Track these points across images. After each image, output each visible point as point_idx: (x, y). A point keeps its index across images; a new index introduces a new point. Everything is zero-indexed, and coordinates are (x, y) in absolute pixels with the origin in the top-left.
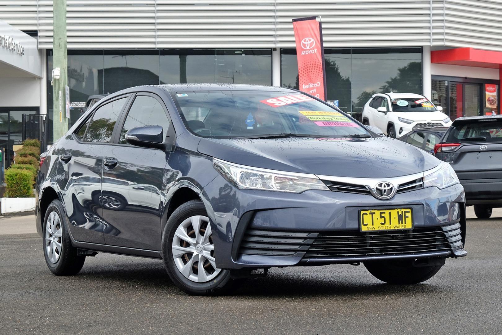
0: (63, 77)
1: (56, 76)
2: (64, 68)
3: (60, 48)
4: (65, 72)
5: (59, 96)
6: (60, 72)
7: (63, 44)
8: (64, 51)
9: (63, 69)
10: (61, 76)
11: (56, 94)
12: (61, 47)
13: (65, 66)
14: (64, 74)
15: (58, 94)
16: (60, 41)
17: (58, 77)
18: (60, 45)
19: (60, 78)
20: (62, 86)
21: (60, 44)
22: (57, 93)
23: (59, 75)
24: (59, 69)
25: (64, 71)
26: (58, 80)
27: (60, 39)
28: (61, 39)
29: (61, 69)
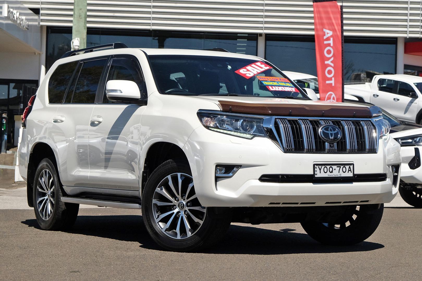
0: (82, 47)
1: (75, 46)
2: (83, 39)
3: (80, 19)
7: (83, 16)
8: (84, 21)
10: (80, 46)
12: (81, 17)
13: (84, 37)
14: (83, 44)
16: (81, 12)
18: (80, 16)
21: (81, 14)
23: (79, 44)
25: (84, 41)
27: (81, 9)
28: (82, 10)
29: (80, 40)
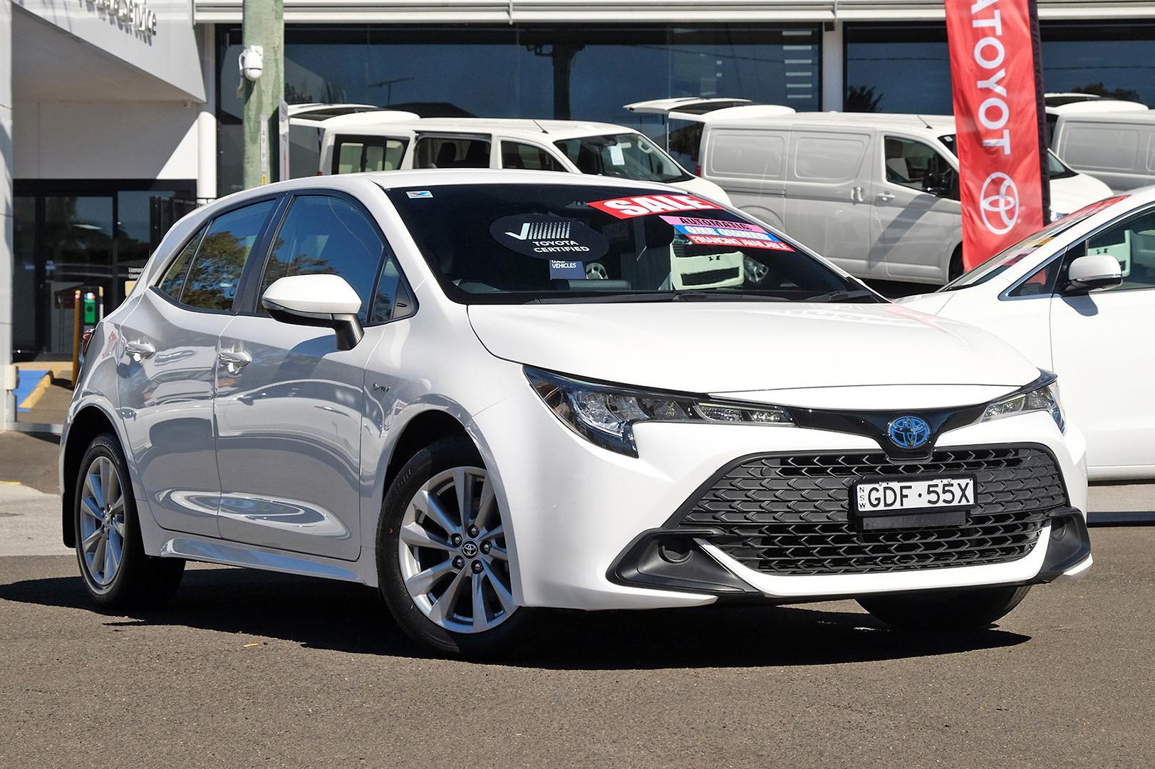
0: (272, 73)
1: (251, 68)
2: (274, 48)
4: (276, 60)
5: (258, 130)
6: (262, 57)
9: (272, 50)
10: (265, 70)
11: (252, 124)
13: (277, 43)
14: (274, 64)
15: (258, 123)
17: (254, 74)
19: (262, 75)
20: (268, 99)
22: (255, 121)
24: (261, 49)
25: (276, 55)
26: (258, 80)
29: (265, 51)
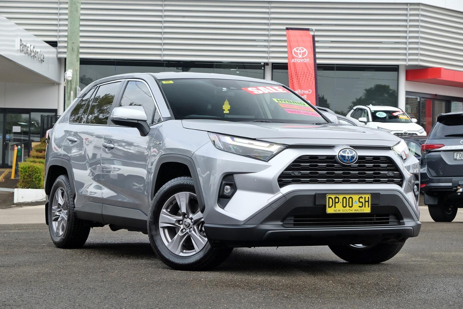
0: (75, 78)
1: (68, 77)
4: (77, 74)
5: (70, 96)
6: (72, 73)
7: (75, 48)
8: (76, 54)
9: (75, 71)
10: (73, 77)
11: (68, 94)
12: (74, 51)
13: (77, 69)
14: (76, 76)
15: (70, 93)
16: (73, 45)
17: (70, 79)
19: (72, 79)
20: (73, 86)
21: (73, 48)
23: (71, 76)
24: (71, 71)
26: (71, 81)
27: (73, 43)
28: (75, 44)
29: (73, 71)
